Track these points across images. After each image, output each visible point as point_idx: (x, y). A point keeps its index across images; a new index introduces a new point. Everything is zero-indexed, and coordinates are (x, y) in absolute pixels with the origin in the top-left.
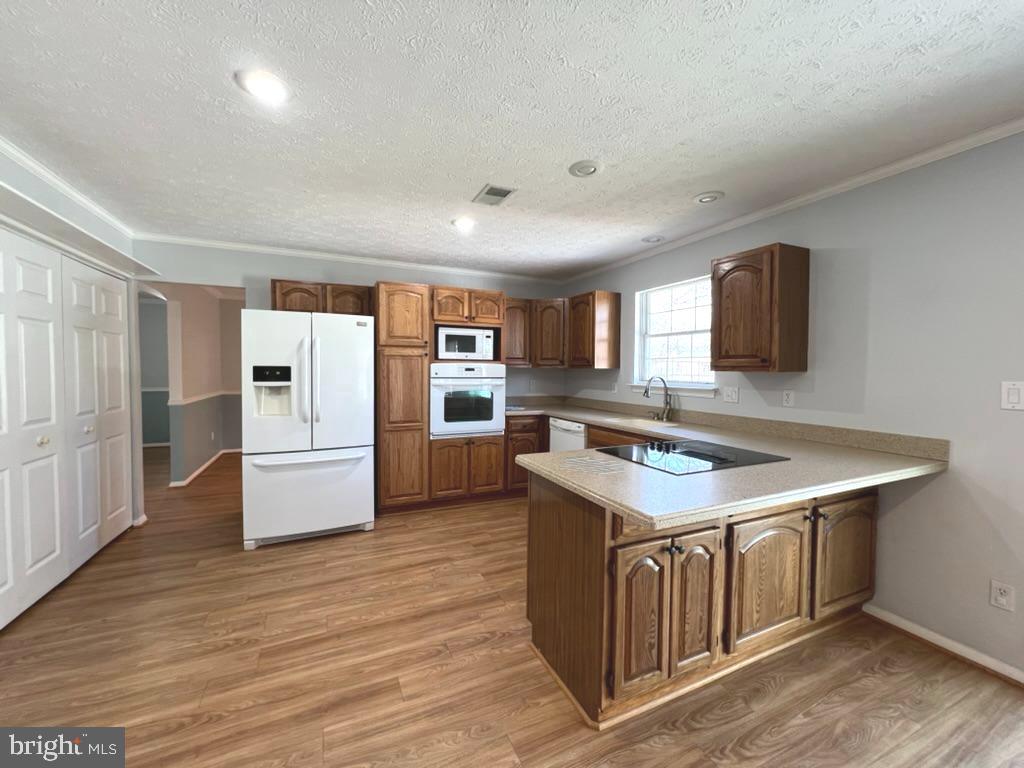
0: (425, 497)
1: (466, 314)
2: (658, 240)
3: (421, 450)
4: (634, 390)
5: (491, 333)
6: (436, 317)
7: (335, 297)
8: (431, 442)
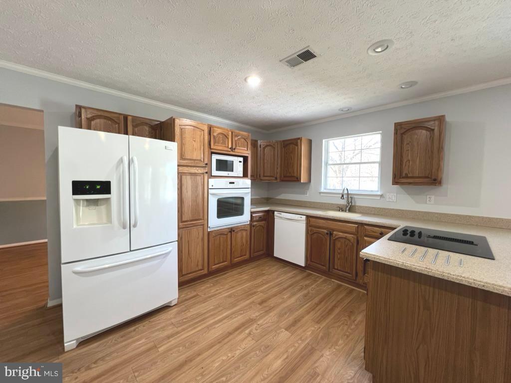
0: (205, 271)
1: (230, 146)
2: (348, 110)
3: (203, 239)
4: (321, 195)
5: (241, 159)
6: (212, 147)
7: (134, 126)
8: (209, 233)
